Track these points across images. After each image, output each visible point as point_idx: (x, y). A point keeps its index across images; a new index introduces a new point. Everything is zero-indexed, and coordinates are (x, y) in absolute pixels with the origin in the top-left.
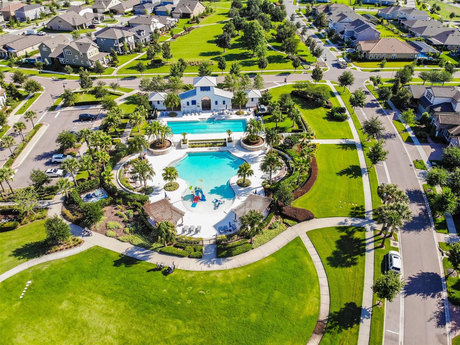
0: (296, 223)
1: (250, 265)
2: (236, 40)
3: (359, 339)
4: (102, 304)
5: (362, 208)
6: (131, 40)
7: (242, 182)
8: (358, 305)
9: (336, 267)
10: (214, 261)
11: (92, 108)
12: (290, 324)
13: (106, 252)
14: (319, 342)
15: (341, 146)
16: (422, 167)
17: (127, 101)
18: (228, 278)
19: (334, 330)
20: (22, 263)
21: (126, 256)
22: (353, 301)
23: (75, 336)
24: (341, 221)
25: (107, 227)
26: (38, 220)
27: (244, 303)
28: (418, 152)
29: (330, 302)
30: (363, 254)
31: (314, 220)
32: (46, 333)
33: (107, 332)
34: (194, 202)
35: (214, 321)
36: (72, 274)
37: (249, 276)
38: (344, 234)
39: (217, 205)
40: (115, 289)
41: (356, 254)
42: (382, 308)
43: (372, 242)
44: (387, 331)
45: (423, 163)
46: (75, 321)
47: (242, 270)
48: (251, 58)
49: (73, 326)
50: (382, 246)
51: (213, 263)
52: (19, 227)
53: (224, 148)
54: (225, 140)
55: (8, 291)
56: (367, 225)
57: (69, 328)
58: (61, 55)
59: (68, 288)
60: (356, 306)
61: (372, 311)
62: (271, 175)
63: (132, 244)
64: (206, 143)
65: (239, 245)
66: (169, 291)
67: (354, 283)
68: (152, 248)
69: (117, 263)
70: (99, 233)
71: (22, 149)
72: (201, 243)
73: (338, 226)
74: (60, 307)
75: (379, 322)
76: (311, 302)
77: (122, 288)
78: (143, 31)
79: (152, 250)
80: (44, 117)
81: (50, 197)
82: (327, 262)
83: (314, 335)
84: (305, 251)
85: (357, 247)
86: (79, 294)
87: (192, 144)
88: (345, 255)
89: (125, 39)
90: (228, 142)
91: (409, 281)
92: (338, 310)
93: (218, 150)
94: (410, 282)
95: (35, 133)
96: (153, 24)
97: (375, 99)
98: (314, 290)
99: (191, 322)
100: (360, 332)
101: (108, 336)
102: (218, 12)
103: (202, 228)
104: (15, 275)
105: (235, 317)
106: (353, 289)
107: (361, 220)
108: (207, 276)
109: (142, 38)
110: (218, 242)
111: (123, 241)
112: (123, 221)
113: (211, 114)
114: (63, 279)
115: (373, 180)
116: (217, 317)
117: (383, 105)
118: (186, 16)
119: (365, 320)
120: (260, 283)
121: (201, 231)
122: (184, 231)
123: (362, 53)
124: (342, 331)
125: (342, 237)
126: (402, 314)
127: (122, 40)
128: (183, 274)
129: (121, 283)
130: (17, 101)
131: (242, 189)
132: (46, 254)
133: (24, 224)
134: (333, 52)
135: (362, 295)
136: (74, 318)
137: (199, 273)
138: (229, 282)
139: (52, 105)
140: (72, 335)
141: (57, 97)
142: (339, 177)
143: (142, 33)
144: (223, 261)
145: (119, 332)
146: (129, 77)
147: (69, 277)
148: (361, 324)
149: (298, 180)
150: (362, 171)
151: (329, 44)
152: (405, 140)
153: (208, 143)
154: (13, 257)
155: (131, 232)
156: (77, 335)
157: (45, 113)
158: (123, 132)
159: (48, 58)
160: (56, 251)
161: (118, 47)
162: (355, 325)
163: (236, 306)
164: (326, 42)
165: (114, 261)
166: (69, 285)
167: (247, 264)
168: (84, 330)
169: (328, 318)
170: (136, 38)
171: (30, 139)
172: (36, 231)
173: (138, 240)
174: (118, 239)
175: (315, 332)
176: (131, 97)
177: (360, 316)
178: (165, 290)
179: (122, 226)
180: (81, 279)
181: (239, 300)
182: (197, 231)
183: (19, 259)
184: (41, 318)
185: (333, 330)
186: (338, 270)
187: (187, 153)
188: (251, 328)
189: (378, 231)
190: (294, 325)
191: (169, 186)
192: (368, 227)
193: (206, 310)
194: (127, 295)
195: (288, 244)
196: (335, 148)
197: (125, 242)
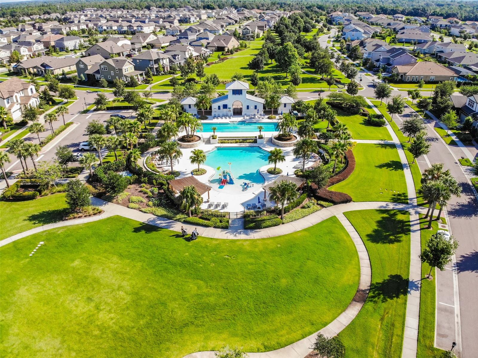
0: (332, 204)
1: (280, 237)
2: (270, 68)
3: (407, 309)
4: (117, 263)
5: (405, 195)
6: (166, 62)
7: (273, 170)
8: (404, 277)
9: (378, 242)
10: (241, 232)
11: (124, 112)
12: (325, 291)
13: (126, 221)
14: (360, 309)
15: (380, 146)
16: (469, 164)
17: (158, 108)
18: (256, 246)
19: (378, 299)
20: (37, 227)
21: (147, 224)
22: (399, 274)
23: (83, 290)
24: (381, 205)
25: (129, 201)
26: (58, 193)
27: (273, 269)
28: (463, 152)
29: (372, 273)
30: (408, 233)
31: (352, 203)
32: (52, 286)
33: (120, 288)
34: (221, 184)
35: (239, 284)
36: (88, 237)
37: (279, 246)
38: (385, 215)
39: (245, 187)
40: (132, 251)
41: (400, 233)
42: (433, 282)
43: (417, 224)
44: (439, 303)
45: (469, 161)
46: (86, 278)
47: (271, 241)
48: (284, 79)
49: (83, 282)
50: (429, 227)
51: (240, 233)
52: (39, 198)
53: (255, 145)
54: (256, 137)
55: (18, 250)
56: (411, 209)
57: (78, 283)
58: (98, 72)
59: (82, 248)
60: (402, 278)
61: (421, 284)
62: (304, 165)
63: (155, 215)
64: (235, 140)
65: (269, 220)
66: (191, 255)
67: (399, 258)
68: (175, 219)
69: (137, 230)
70: (121, 205)
71: (51, 139)
72: (227, 216)
73: (378, 209)
74: (72, 265)
75: (429, 294)
76: (349, 273)
77: (141, 250)
78: (178, 55)
79: (176, 220)
80: (76, 118)
81: (74, 175)
82: (367, 238)
83: (354, 302)
84: (342, 228)
85: (400, 227)
86: (94, 254)
87: (222, 140)
88: (387, 234)
89: (161, 60)
90: (259, 138)
91: (461, 259)
92: (380, 281)
93: (248, 146)
94: (463, 260)
95: (65, 129)
96: (188, 51)
97: (415, 111)
98: (353, 262)
99: (213, 284)
100: (408, 303)
101: (120, 292)
102: (252, 47)
103: (229, 204)
104: (28, 237)
105: (262, 281)
106: (398, 263)
107: (404, 205)
108: (234, 244)
109: (177, 62)
110: (245, 216)
111: (145, 212)
112: (147, 197)
113: (242, 118)
114: (78, 241)
115: (415, 173)
116: (242, 280)
117: (423, 116)
118: (220, 49)
119: (412, 292)
120: (291, 252)
121: (228, 207)
122: (210, 206)
123: (399, 75)
124: (387, 300)
125: (383, 218)
126: (456, 288)
127: (157, 61)
128: (207, 241)
129: (140, 246)
130: (50, 105)
131: (273, 176)
132: (63, 220)
133: (43, 196)
134: (368, 77)
135: (409, 269)
136: (85, 274)
137: (224, 241)
138: (257, 250)
139: (85, 109)
140: (81, 289)
141: (89, 104)
142: (378, 169)
143: (177, 57)
144: (251, 232)
145: (133, 288)
146: (162, 92)
147: (85, 240)
148: (408, 295)
149: (334, 170)
150: (403, 166)
151: (364, 71)
152: (449, 143)
153: (238, 139)
154: (28, 221)
155: (155, 205)
156: (86, 290)
157: (77, 115)
158: (153, 129)
159: (84, 75)
160: (74, 218)
161: (153, 68)
162: (402, 296)
163: (264, 272)
164: (361, 69)
165: (134, 228)
166: (84, 246)
167: (277, 235)
168: (95, 286)
169: (369, 288)
170: (171, 61)
171: (59, 133)
172: (55, 202)
173: (161, 211)
174: (141, 211)
175: (354, 300)
176: (163, 105)
177: (408, 287)
178: (187, 254)
179: (145, 200)
180: (98, 242)
181: (268, 266)
182: (224, 207)
183: (35, 224)
184: (48, 274)
185: (376, 299)
186: (380, 246)
187: (216, 147)
188: (281, 292)
189: (424, 215)
190: (330, 292)
191: (196, 171)
192: (411, 211)
193: (231, 273)
194: (145, 257)
195: (323, 222)
196: (373, 147)
197: (147, 213)
